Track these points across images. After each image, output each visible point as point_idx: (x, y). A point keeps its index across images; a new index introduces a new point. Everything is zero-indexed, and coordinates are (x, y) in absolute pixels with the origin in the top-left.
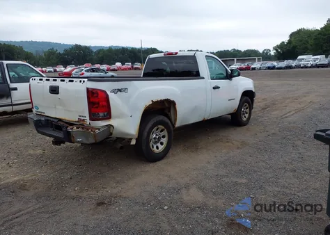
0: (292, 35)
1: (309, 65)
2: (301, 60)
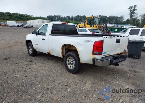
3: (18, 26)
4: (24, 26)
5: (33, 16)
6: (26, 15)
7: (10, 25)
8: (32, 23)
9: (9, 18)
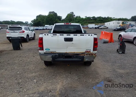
0: (37, 17)
1: (50, 29)
2: (46, 27)
3: (96, 28)
4: (100, 28)
5: (114, 18)
6: (108, 17)
7: (90, 27)
8: (108, 24)
9: (94, 21)
